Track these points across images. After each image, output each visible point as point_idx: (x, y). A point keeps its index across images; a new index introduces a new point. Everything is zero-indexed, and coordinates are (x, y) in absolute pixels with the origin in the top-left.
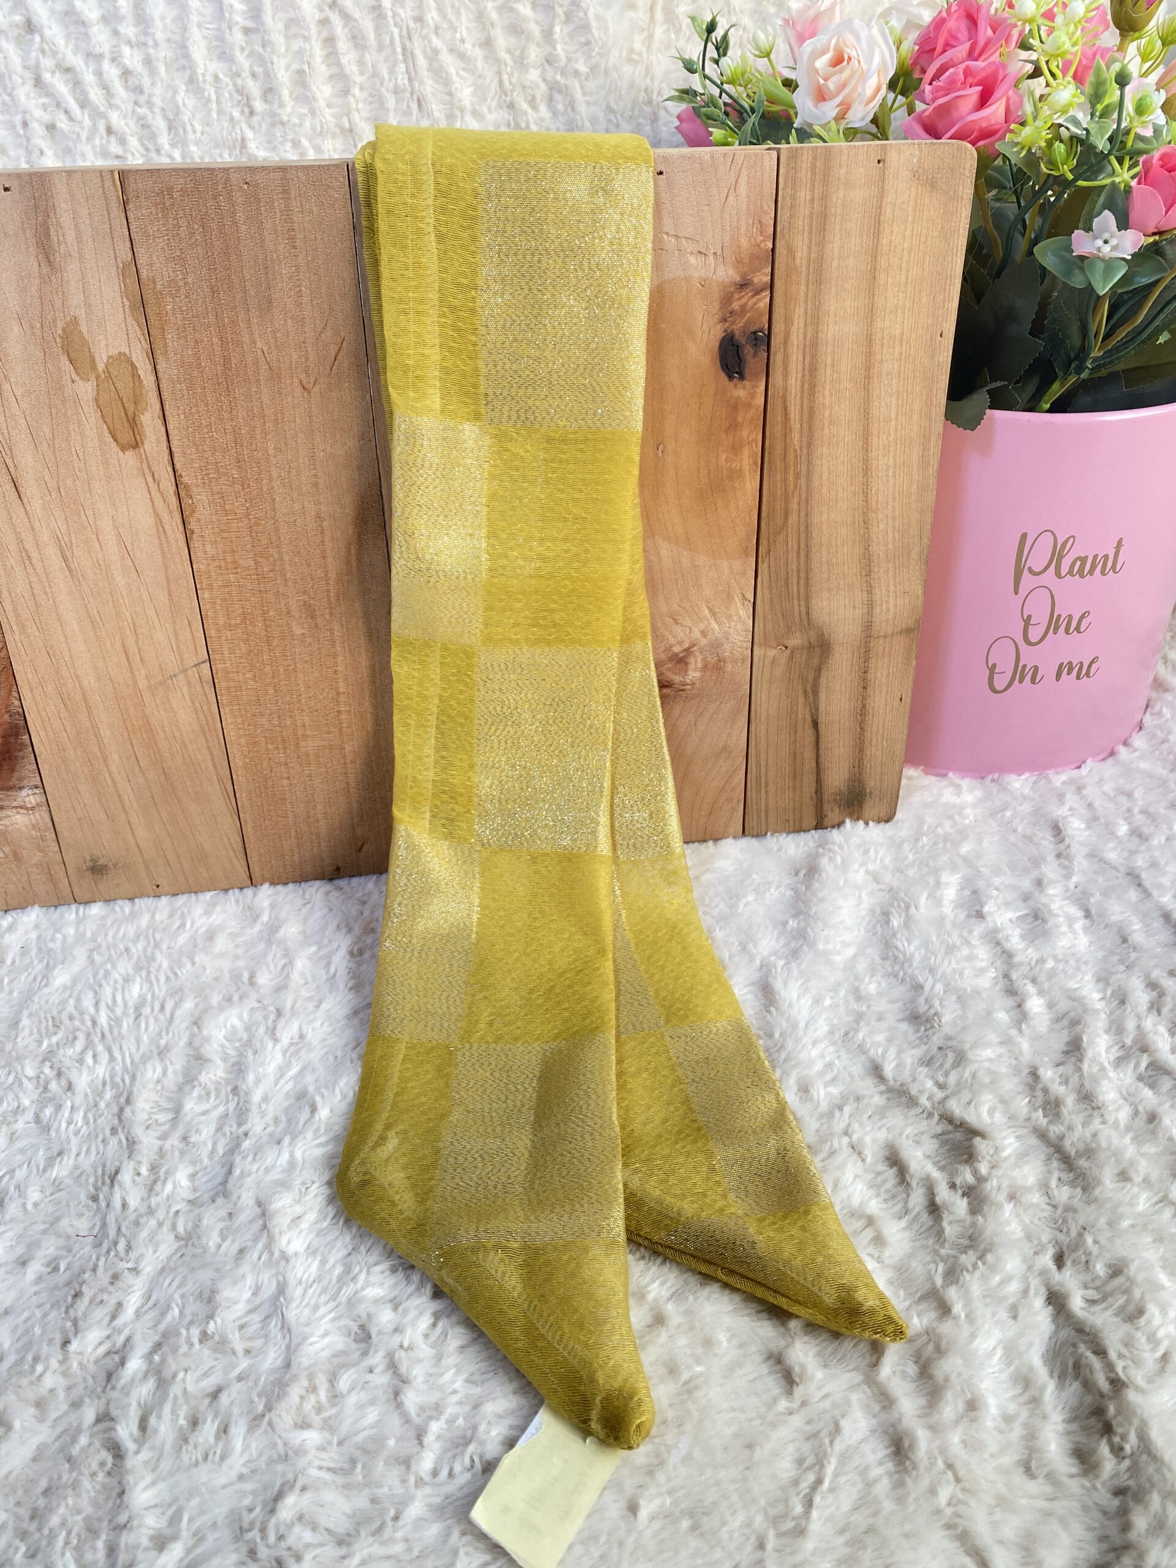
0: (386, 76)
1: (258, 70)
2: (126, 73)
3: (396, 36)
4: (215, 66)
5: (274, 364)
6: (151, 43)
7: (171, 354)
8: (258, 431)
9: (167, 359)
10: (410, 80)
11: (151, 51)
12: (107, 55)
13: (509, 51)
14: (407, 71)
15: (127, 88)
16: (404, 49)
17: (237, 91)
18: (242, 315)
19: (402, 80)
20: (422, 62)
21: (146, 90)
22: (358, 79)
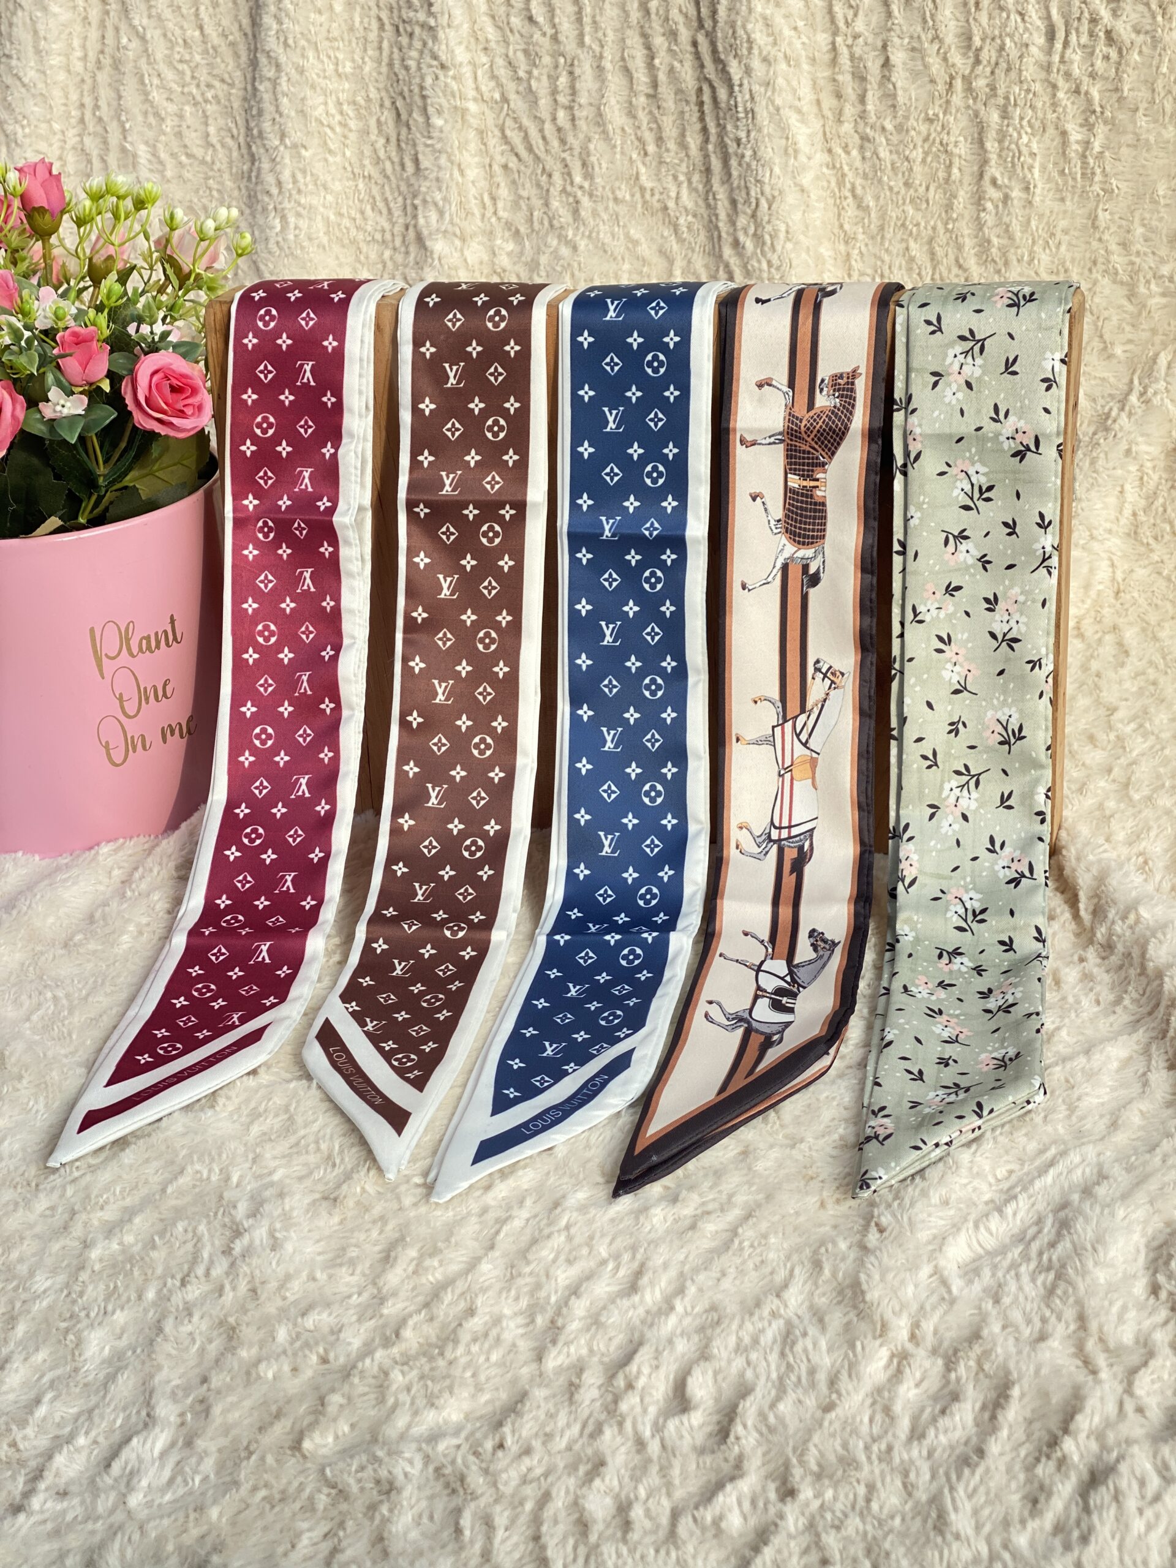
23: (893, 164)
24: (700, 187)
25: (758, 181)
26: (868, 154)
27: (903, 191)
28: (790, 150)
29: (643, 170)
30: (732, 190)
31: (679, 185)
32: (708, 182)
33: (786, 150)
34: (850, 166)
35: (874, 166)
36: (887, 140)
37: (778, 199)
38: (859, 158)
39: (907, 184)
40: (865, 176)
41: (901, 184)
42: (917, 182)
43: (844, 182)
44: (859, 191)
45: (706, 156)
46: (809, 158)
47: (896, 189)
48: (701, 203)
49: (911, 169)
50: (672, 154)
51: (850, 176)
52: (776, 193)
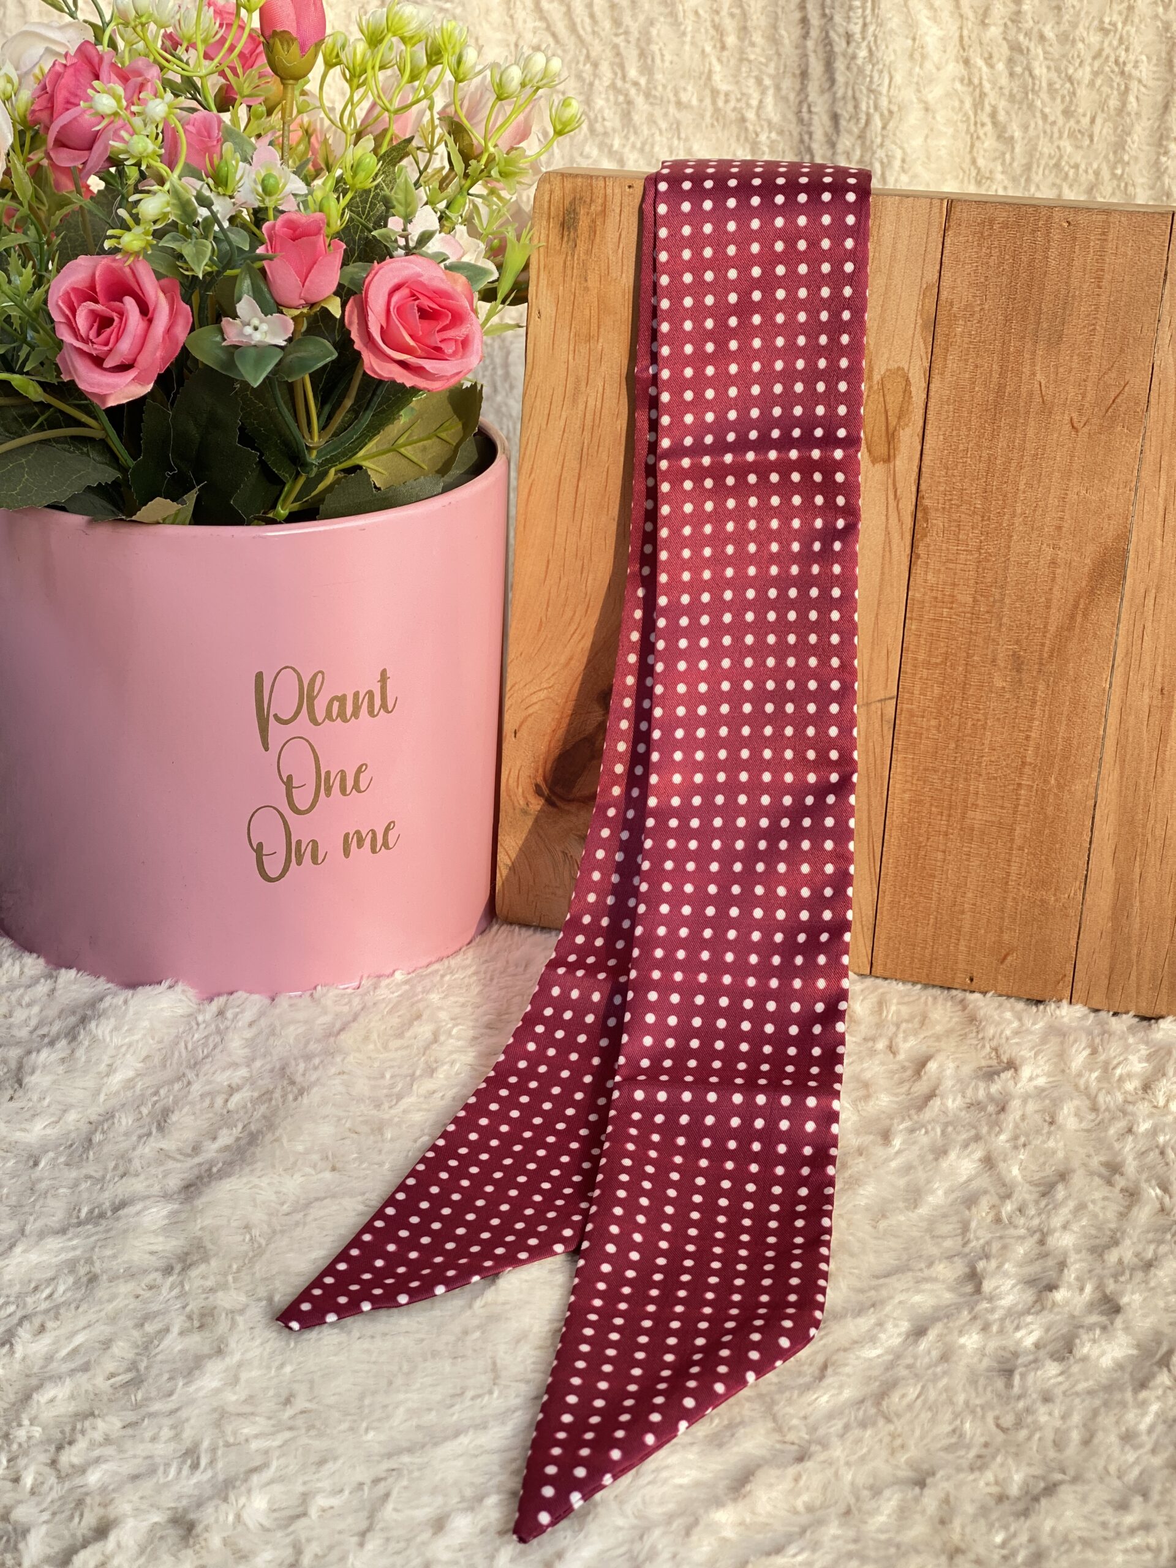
5: (1048, 398)
7: (948, 374)
8: (1014, 464)
9: (943, 379)
18: (1029, 346)
23: (1050, 84)
24: (792, 96)
25: (870, 90)
26: (1018, 70)
27: (1061, 121)
28: (916, 54)
29: (717, 67)
30: (834, 100)
31: (763, 93)
32: (803, 89)
33: (911, 56)
34: (993, 83)
35: (1024, 86)
36: (1045, 52)
37: (896, 116)
38: (1006, 73)
39: (1067, 113)
40: (1012, 98)
41: (1059, 113)
42: (1081, 111)
43: (982, 103)
44: (1002, 117)
45: (805, 56)
46: (938, 69)
47: (1051, 118)
48: (791, 116)
49: (1074, 93)
50: (758, 50)
51: (992, 98)
52: (895, 108)
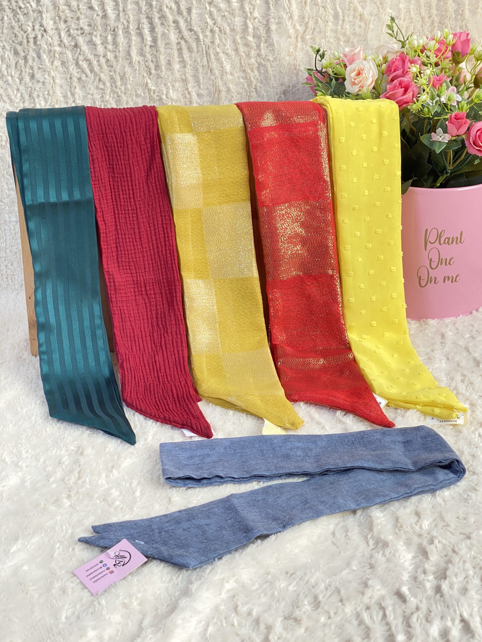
0: (199, 61)
1: (154, 60)
2: (108, 61)
3: (204, 48)
4: (140, 58)
6: (118, 51)
10: (208, 63)
11: (117, 54)
12: (102, 55)
13: (244, 52)
14: (207, 60)
15: (107, 66)
16: (206, 52)
17: (146, 67)
19: (205, 63)
20: (213, 56)
21: (114, 67)
22: (189, 62)
